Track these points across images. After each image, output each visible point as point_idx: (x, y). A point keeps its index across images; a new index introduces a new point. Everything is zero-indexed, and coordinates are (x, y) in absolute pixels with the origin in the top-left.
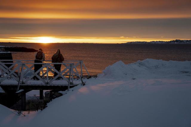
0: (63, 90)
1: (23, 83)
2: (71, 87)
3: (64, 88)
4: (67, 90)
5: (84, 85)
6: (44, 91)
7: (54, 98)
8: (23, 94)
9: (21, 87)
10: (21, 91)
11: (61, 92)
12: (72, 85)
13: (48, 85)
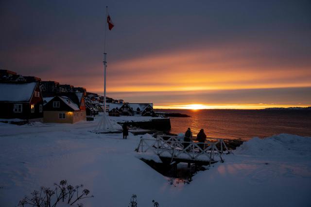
0: (205, 165)
1: (175, 156)
2: (212, 163)
3: (207, 163)
4: (208, 166)
5: (223, 162)
6: (191, 164)
7: (198, 171)
8: (175, 165)
9: (174, 160)
10: (174, 162)
11: (203, 166)
12: (212, 161)
13: (194, 160)
